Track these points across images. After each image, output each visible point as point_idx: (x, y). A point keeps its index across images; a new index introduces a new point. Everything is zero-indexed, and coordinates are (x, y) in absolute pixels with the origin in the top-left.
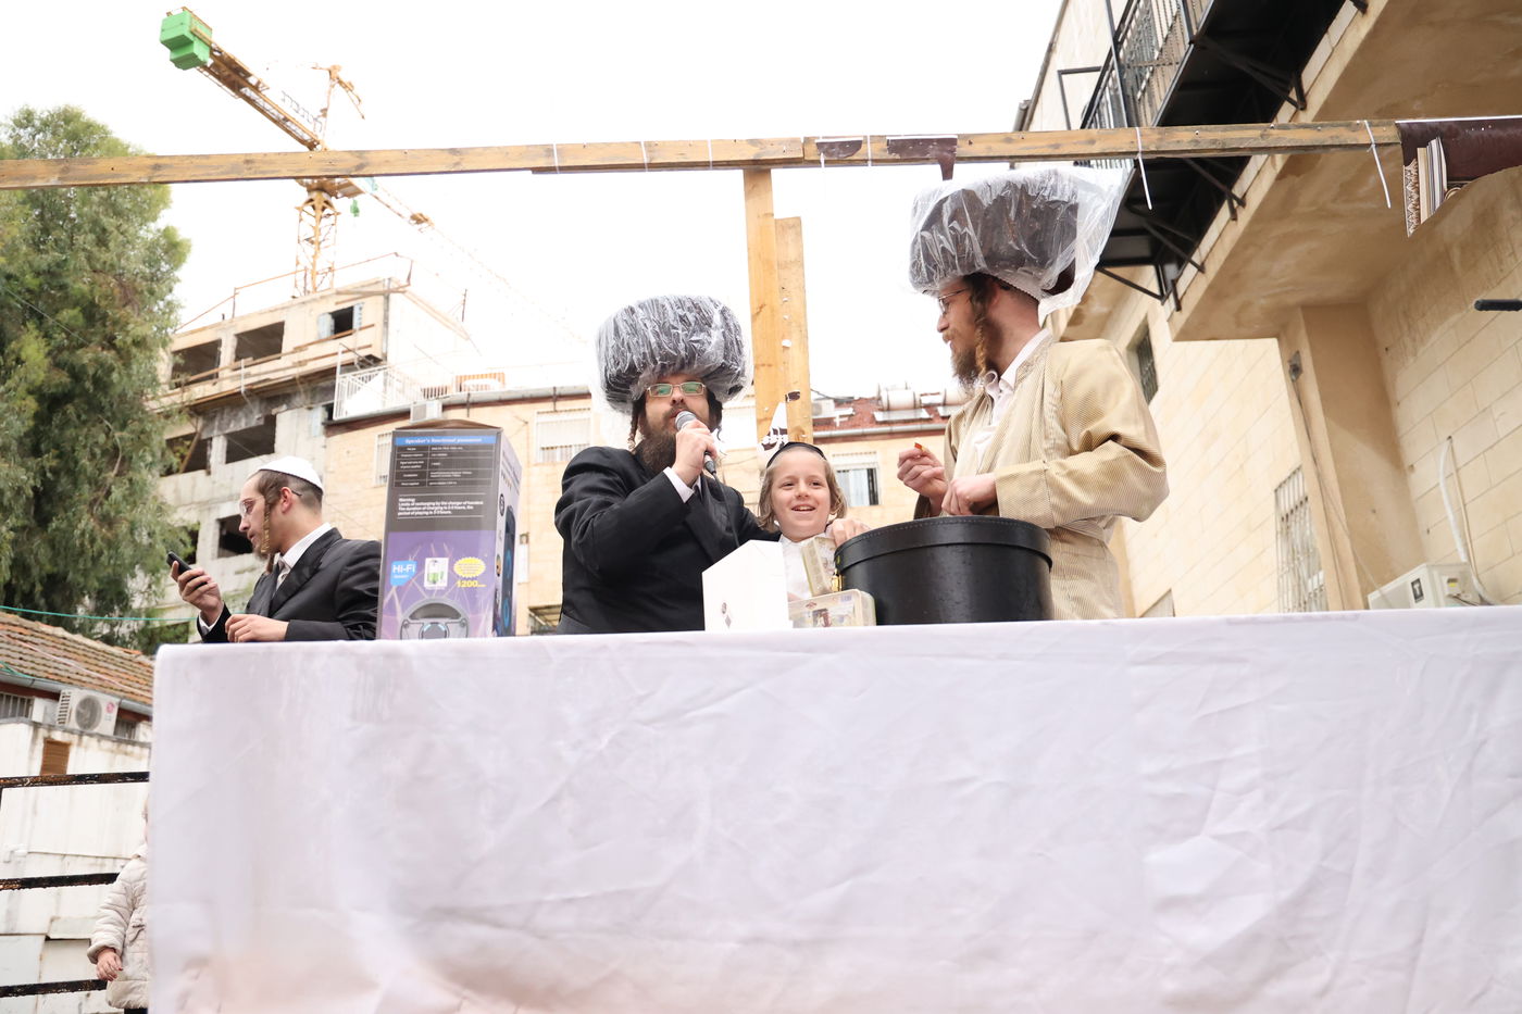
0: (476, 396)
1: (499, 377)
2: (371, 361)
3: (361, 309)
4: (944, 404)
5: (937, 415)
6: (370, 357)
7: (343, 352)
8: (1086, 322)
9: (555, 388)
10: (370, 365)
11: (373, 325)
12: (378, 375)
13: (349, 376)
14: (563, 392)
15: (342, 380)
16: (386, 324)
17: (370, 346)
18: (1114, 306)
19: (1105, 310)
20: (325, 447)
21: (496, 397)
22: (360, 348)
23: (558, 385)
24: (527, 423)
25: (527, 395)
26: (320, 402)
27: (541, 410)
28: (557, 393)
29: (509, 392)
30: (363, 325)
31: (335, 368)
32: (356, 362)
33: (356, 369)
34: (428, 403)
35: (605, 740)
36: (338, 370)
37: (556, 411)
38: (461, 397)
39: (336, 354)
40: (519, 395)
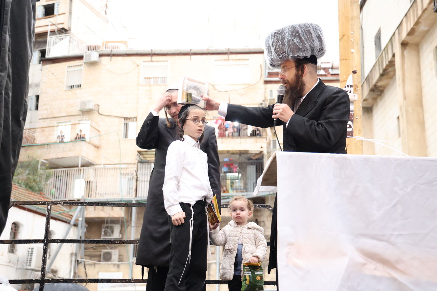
0: (115, 51)
1: (125, 43)
2: (63, 31)
3: (58, 5)
4: (332, 68)
5: (329, 73)
6: (63, 29)
7: (51, 25)
8: (416, 34)
9: (152, 50)
10: (62, 32)
11: (64, 14)
12: (66, 38)
13: (54, 37)
14: (156, 52)
15: (50, 39)
16: (70, 13)
17: (63, 23)
18: (431, 27)
19: (426, 29)
20: (41, 70)
21: (124, 52)
22: (58, 24)
23: (153, 49)
24: (138, 65)
25: (139, 52)
26: (38, 48)
27: (145, 60)
28: (153, 52)
29: (130, 50)
30: (60, 13)
31: (47, 33)
32: (56, 31)
33: (56, 35)
34: (92, 53)
35: (410, 189)
36: (49, 34)
37: (152, 61)
38: (108, 51)
39: (48, 26)
40: (135, 52)
